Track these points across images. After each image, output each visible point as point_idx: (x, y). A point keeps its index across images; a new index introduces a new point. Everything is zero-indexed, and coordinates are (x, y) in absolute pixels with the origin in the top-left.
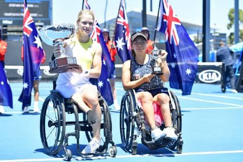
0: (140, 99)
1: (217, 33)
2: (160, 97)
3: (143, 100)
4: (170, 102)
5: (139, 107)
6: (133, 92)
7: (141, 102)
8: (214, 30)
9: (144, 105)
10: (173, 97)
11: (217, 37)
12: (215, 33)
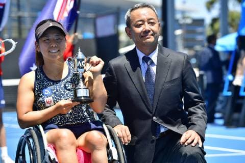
0: (54, 143)
1: (188, 18)
2: (89, 138)
3: (59, 144)
4: (108, 147)
5: (52, 158)
6: (39, 129)
7: (55, 149)
8: (183, 12)
9: (61, 153)
10: (112, 137)
11: (188, 25)
12: (184, 18)
